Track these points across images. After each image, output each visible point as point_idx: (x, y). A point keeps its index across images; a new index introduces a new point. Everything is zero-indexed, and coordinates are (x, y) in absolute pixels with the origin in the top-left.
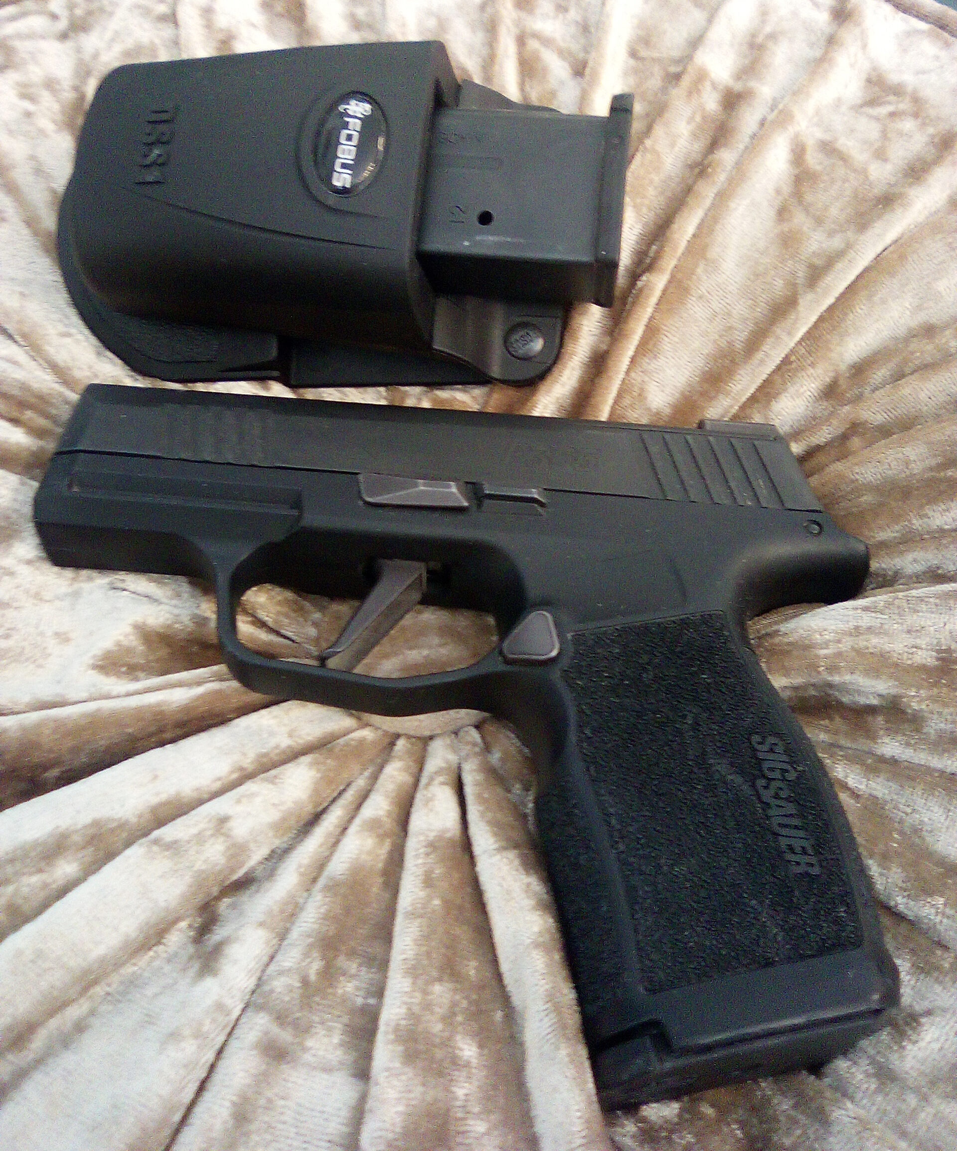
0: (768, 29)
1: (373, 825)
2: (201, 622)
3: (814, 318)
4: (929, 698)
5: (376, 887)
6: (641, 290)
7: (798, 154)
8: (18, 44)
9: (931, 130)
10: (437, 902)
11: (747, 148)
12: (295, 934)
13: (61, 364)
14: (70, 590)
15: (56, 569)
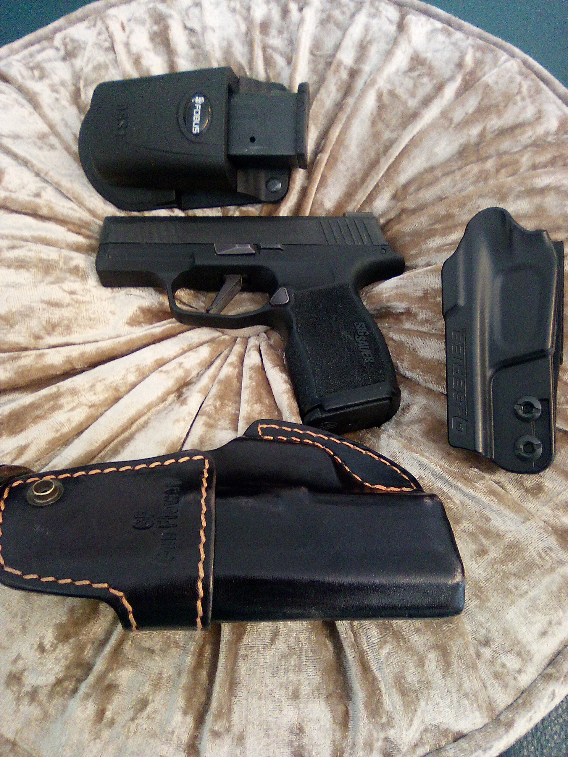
0: (368, 38)
1: (232, 364)
2: (162, 304)
3: (386, 167)
4: (418, 307)
5: (235, 381)
6: (318, 161)
7: (380, 97)
8: (45, 65)
9: (435, 81)
10: (254, 383)
11: (359, 95)
12: (210, 395)
13: (92, 209)
14: (111, 296)
15: (104, 288)
